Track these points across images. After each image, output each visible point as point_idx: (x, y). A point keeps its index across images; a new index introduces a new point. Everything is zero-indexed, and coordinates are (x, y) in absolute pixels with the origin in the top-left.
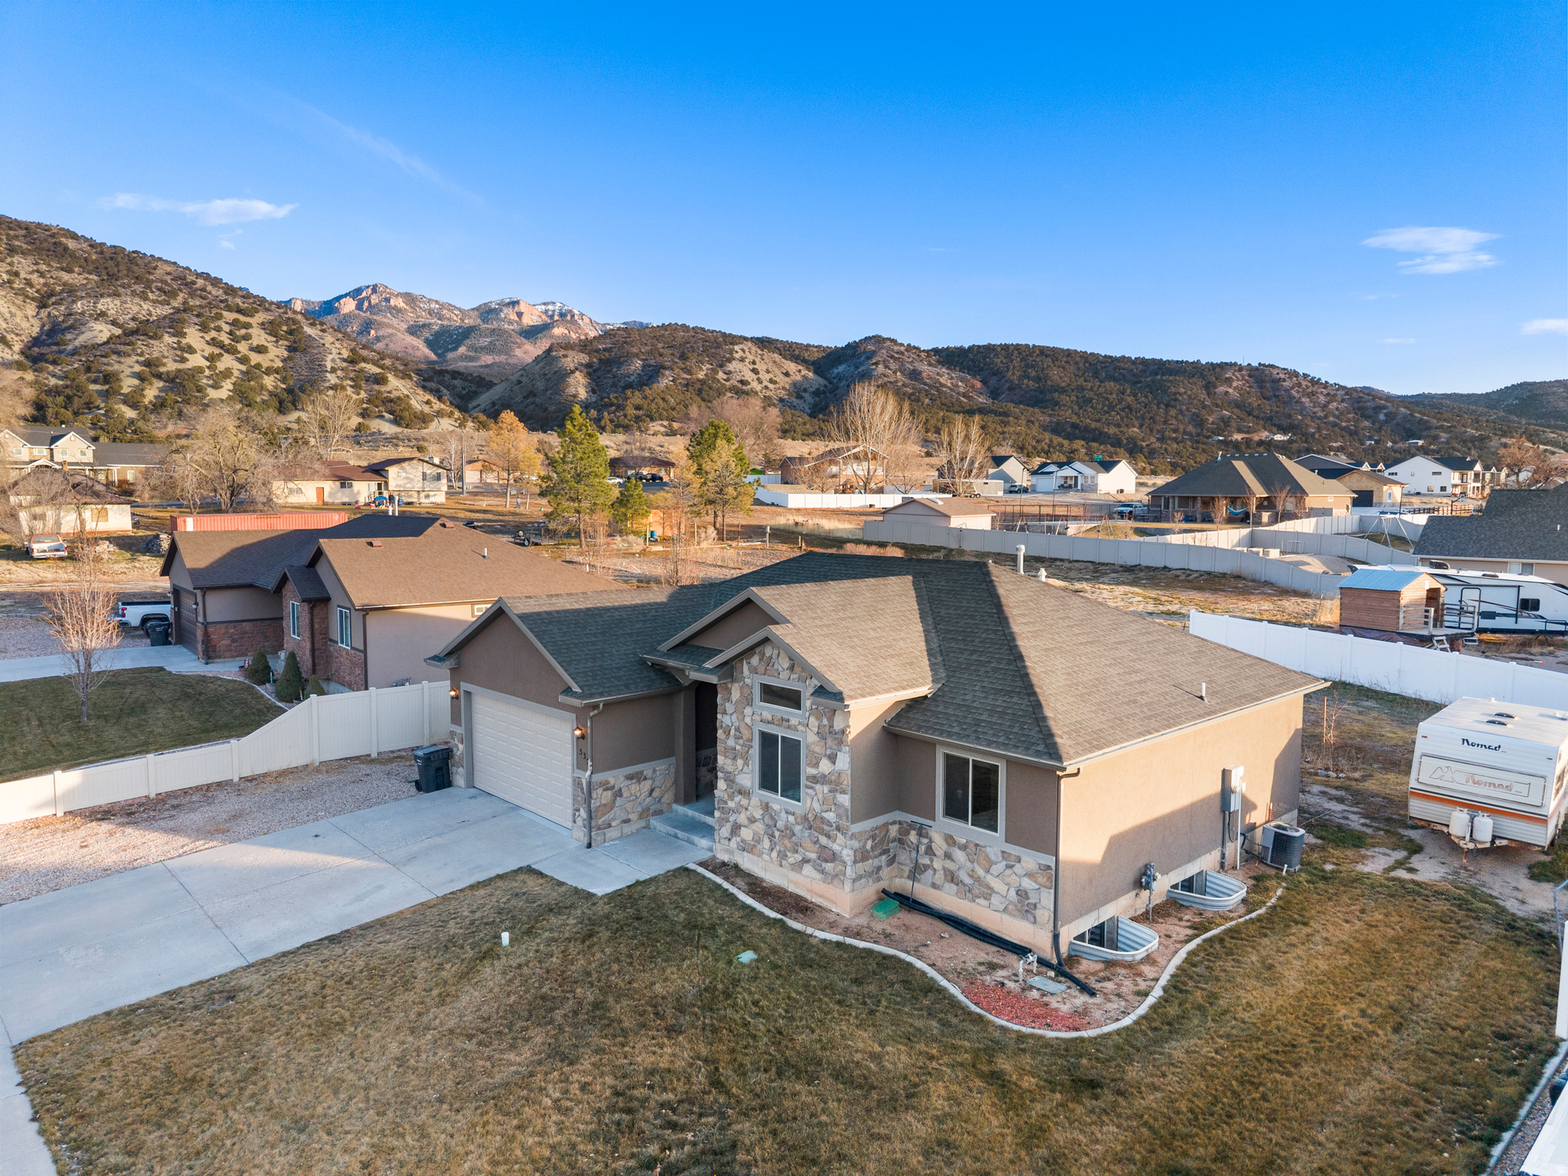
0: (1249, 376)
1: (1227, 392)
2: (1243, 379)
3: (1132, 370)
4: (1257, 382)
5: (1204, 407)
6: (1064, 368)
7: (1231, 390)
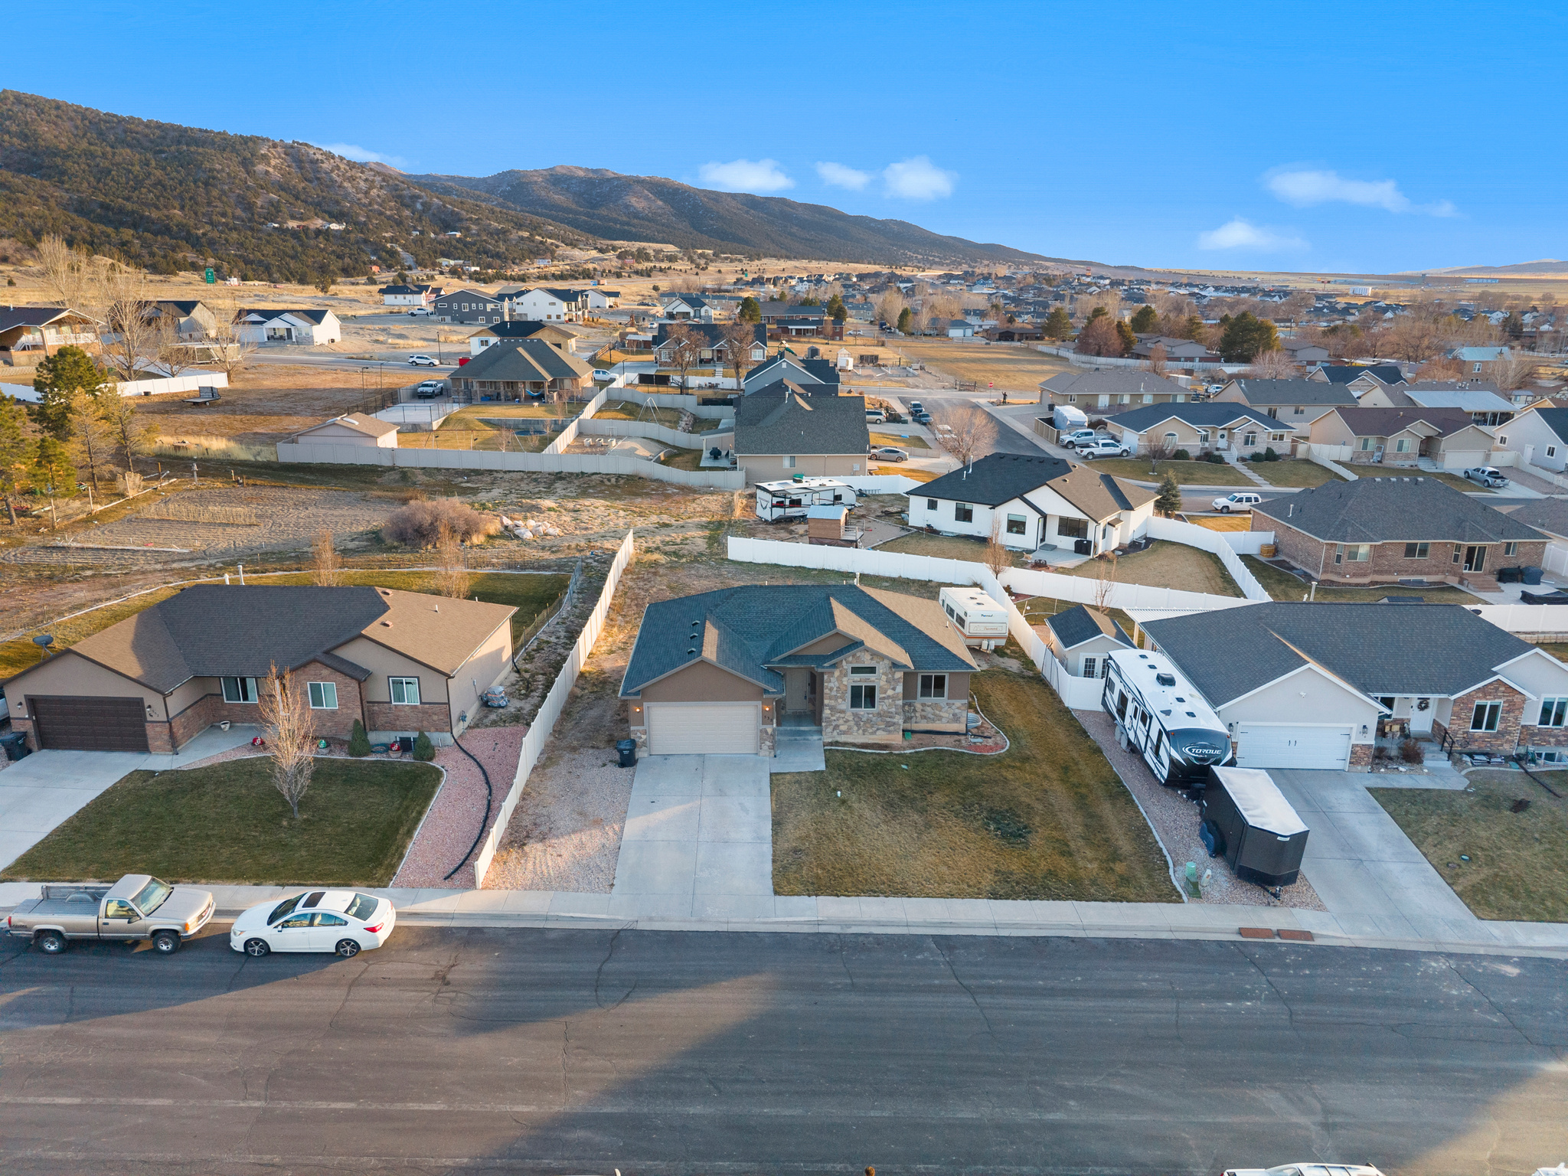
0: (285, 154)
1: (267, 172)
2: (280, 157)
3: (146, 136)
4: (295, 162)
5: (248, 188)
6: (55, 124)
7: (271, 170)
